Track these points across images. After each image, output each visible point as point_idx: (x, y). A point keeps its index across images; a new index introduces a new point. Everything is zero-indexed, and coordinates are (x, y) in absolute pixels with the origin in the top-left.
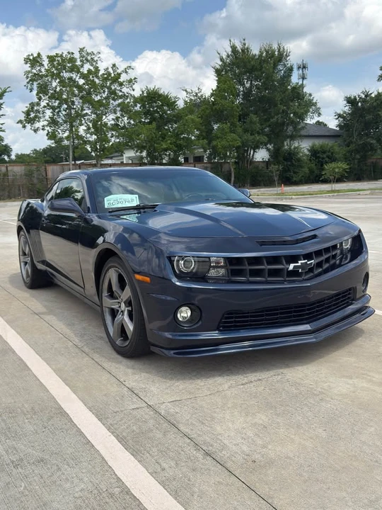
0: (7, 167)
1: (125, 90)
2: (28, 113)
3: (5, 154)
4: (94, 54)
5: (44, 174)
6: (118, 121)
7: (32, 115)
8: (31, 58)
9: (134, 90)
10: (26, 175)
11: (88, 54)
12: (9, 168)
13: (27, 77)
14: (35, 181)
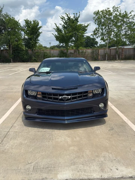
0: (86, 50)
1: (130, 20)
2: (94, 31)
3: (96, 44)
4: (118, 8)
5: (98, 52)
6: (126, 32)
7: (96, 32)
8: (96, 12)
9: (134, 20)
10: (92, 53)
11: (116, 8)
12: (87, 51)
13: (94, 19)
14: (95, 55)
